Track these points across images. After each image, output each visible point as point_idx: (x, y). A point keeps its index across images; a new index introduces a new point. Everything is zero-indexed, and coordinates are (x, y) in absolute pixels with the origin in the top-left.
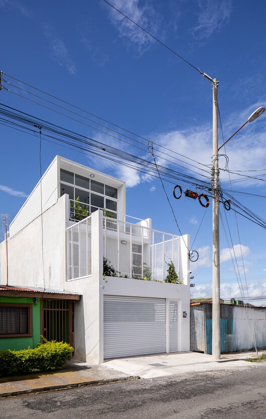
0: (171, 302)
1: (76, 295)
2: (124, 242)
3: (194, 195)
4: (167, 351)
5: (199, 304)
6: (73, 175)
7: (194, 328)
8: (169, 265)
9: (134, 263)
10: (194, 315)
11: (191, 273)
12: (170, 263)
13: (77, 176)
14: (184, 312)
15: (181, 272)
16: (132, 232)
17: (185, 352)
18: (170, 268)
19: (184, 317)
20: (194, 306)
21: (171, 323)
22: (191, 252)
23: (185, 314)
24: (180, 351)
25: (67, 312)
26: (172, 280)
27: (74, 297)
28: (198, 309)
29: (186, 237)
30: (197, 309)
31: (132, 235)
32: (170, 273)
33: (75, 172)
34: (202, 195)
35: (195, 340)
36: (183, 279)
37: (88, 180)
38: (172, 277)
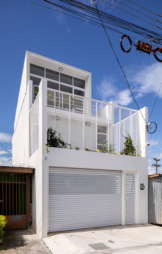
0: (127, 174)
1: (29, 169)
2: (88, 124)
3: (146, 46)
4: (123, 223)
5: (158, 175)
6: (44, 69)
7: (153, 201)
8: (126, 138)
9: (98, 142)
10: (152, 187)
11: (148, 145)
12: (127, 136)
13: (47, 70)
14: (142, 185)
15: (139, 146)
16: (98, 115)
17: (143, 225)
18: (127, 141)
19: (142, 189)
20: (153, 178)
21: (127, 195)
22: (149, 124)
23: (142, 186)
24: (137, 223)
25: (25, 185)
26: (128, 152)
27: (27, 170)
28: (157, 182)
29: (144, 110)
30: (155, 181)
31: (98, 117)
32: (126, 146)
33: (46, 67)
34: (158, 49)
35: (154, 212)
36: (141, 152)
37: (58, 73)
38: (129, 150)
